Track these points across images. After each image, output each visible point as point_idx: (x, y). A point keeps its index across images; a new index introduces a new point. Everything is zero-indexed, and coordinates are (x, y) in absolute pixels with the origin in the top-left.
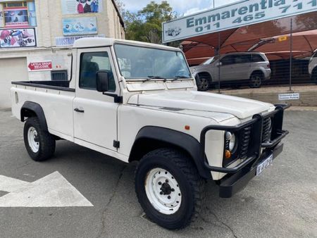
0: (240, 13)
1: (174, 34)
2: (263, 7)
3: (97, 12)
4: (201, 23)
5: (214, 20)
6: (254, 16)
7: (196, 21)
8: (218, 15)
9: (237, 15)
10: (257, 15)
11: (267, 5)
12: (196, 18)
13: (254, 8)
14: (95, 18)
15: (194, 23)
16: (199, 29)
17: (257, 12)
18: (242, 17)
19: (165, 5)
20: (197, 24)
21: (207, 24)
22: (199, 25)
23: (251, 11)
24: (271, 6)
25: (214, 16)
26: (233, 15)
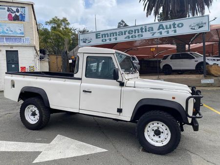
0: (129, 33)
1: (87, 41)
2: (142, 32)
3: (24, 21)
4: (105, 37)
5: (113, 36)
6: (137, 36)
7: (102, 35)
8: (116, 33)
9: (127, 34)
10: (139, 35)
11: (144, 30)
12: (102, 33)
13: (137, 31)
14: (22, 25)
15: (101, 36)
16: (104, 40)
17: (139, 34)
18: (130, 35)
19: (65, 20)
20: (102, 37)
21: (109, 37)
22: (104, 38)
23: (135, 33)
24: (146, 31)
25: (113, 34)
26: (125, 34)
